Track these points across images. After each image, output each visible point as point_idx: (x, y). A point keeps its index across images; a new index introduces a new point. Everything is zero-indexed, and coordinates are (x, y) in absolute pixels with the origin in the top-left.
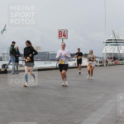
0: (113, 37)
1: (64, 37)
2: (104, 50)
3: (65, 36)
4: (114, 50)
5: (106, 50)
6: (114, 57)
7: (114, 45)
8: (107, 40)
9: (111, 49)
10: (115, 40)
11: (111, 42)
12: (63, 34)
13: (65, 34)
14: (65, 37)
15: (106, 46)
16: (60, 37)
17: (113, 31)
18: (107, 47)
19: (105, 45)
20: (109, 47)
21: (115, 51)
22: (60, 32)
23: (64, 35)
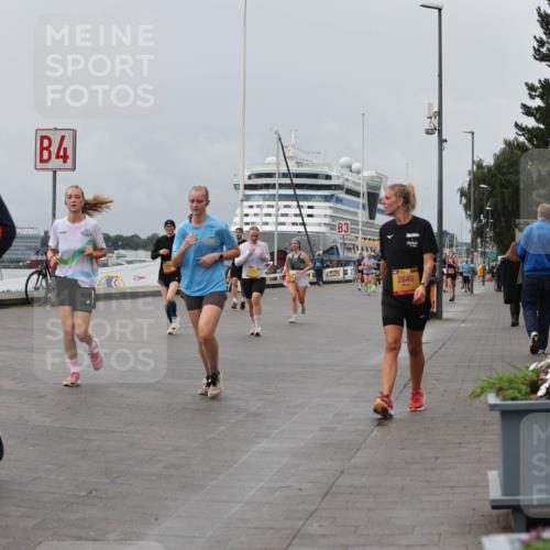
0: (278, 164)
1: (61, 160)
2: (237, 220)
3: (65, 158)
4: (281, 219)
5: (246, 219)
6: (278, 251)
7: (280, 195)
8: (250, 178)
9: (270, 215)
10: (284, 175)
11: (267, 186)
12: (54, 150)
13: (65, 149)
14: (65, 162)
15: (246, 204)
16: (42, 161)
17: (276, 137)
18: (251, 207)
19: (241, 196)
20: (258, 206)
21: (284, 224)
22: (43, 138)
23: (62, 153)
